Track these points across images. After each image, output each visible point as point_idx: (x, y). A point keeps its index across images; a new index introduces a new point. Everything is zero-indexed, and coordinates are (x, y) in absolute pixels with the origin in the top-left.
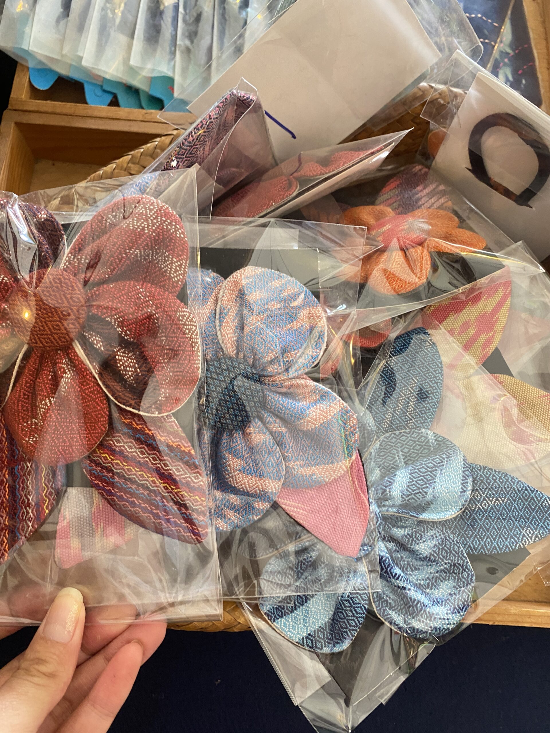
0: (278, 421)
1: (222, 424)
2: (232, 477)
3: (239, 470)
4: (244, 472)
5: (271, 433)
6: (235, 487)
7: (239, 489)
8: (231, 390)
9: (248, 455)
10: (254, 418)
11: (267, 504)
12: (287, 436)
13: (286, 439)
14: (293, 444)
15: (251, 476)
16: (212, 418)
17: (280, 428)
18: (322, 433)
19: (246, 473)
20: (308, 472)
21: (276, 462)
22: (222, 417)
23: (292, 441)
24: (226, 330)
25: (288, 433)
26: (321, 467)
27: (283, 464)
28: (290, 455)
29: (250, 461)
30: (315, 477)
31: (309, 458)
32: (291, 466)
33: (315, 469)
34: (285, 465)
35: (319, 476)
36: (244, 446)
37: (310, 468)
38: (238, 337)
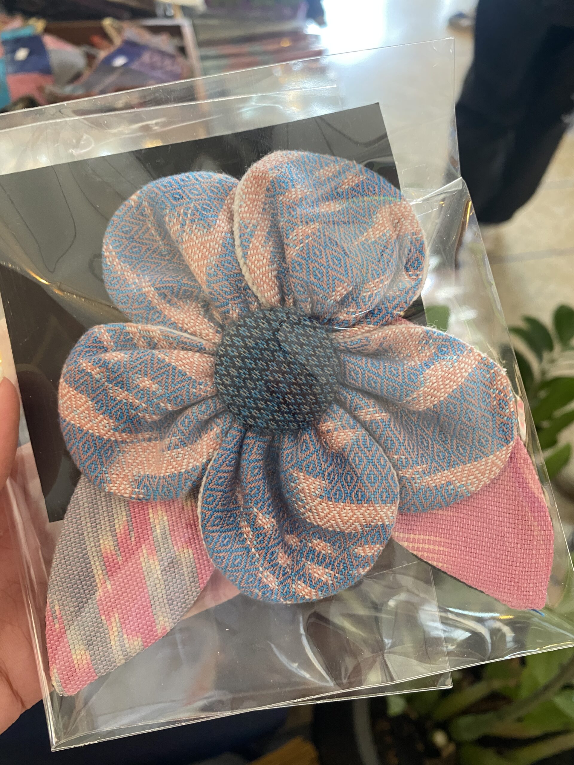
0: (372, 401)
1: (277, 422)
2: (310, 510)
3: (321, 496)
4: (329, 499)
5: (364, 425)
6: (319, 525)
7: (327, 528)
8: (282, 362)
9: (330, 469)
10: (330, 403)
11: (378, 546)
12: (392, 426)
13: (391, 430)
14: (405, 437)
15: (342, 504)
16: (259, 416)
17: (377, 415)
18: (453, 410)
19: (333, 499)
20: (438, 480)
21: (381, 474)
22: (276, 411)
23: (402, 433)
24: (256, 262)
25: (393, 420)
26: (460, 470)
27: (393, 474)
28: (403, 457)
29: (336, 479)
30: (452, 487)
31: (436, 457)
32: (407, 476)
33: (449, 474)
34: (398, 475)
35: (458, 484)
36: (322, 455)
37: (440, 474)
38: (278, 271)
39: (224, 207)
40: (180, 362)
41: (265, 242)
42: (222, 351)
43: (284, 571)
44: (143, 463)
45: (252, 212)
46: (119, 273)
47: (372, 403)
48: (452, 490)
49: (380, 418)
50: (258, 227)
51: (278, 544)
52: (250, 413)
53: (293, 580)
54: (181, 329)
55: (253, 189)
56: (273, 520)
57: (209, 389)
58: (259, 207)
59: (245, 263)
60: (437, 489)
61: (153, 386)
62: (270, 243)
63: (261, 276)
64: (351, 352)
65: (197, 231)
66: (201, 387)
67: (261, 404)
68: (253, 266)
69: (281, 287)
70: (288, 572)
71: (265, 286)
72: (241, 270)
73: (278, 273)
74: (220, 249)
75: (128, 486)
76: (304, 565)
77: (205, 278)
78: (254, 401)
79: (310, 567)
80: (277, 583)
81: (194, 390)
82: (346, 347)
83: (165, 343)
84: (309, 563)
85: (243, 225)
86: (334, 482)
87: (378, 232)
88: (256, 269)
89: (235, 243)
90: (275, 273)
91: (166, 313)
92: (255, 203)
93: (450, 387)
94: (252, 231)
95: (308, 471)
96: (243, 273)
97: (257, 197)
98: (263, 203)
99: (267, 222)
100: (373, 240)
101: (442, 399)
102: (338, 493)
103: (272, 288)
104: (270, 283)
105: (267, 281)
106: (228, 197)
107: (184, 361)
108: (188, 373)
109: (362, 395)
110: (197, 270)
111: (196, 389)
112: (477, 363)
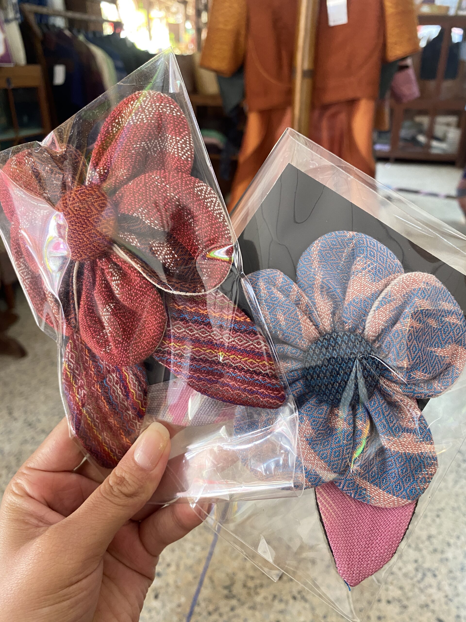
3: (307, 439)
5: (355, 428)
15: (313, 451)
16: (316, 379)
22: (325, 384)
24: (380, 315)
26: (375, 489)
33: (369, 485)
36: (324, 422)
37: (365, 481)
39: (388, 278)
40: (304, 323)
41: (392, 310)
42: (328, 337)
45: (398, 292)
46: (312, 258)
47: (368, 423)
48: (363, 493)
49: (365, 432)
50: (395, 301)
52: (313, 374)
54: (316, 309)
55: (408, 283)
57: (304, 346)
58: (403, 293)
59: (374, 311)
60: (358, 487)
61: (283, 322)
62: (393, 313)
63: (377, 323)
64: (380, 392)
65: (367, 277)
66: (302, 342)
68: (377, 316)
69: (379, 335)
71: (374, 329)
72: (369, 312)
73: (384, 329)
74: (369, 295)
77: (351, 300)
78: (320, 371)
82: (381, 388)
85: (389, 294)
86: (318, 439)
87: (442, 353)
88: (377, 318)
89: (378, 298)
90: (383, 327)
91: (315, 295)
92: (403, 290)
93: (409, 450)
94: (391, 301)
95: (312, 423)
96: (369, 314)
97: (406, 288)
98: (406, 292)
99: (400, 302)
100: (437, 354)
101: (400, 451)
102: (316, 445)
103: (376, 333)
104: (377, 330)
105: (377, 328)
106: (394, 275)
107: (306, 324)
108: (303, 331)
109: (367, 415)
110: (350, 293)
111: (300, 340)
112: (429, 451)
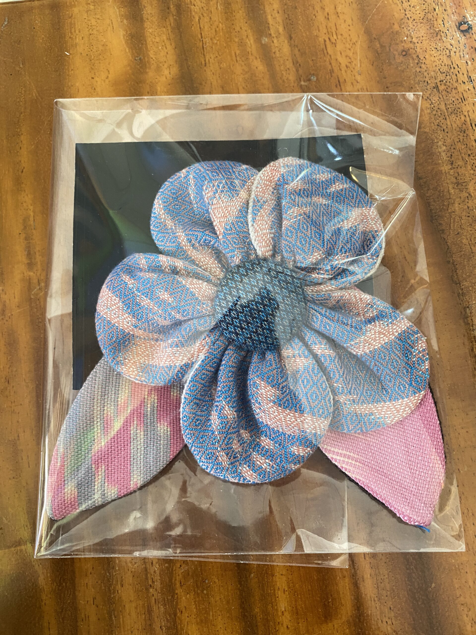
1: (253, 340)
2: (264, 411)
3: (274, 402)
4: (280, 405)
5: (315, 357)
6: (268, 425)
7: (273, 428)
8: (265, 297)
9: (285, 384)
10: (294, 335)
11: (309, 449)
12: (336, 361)
13: (335, 364)
14: (344, 372)
15: (288, 411)
16: (241, 333)
17: (326, 351)
18: (383, 358)
19: (282, 406)
20: (363, 410)
21: (321, 394)
22: (254, 332)
23: (343, 369)
24: (261, 225)
25: (337, 357)
26: (381, 406)
27: (330, 397)
28: (340, 386)
29: (287, 392)
30: (373, 417)
31: (365, 393)
32: (341, 401)
33: (372, 407)
34: (334, 399)
35: (378, 416)
36: (280, 372)
37: (365, 405)
38: (275, 235)
39: (245, 187)
40: (193, 286)
41: (269, 214)
42: (224, 282)
43: (235, 455)
44: (149, 356)
45: (264, 193)
46: (162, 220)
47: (325, 342)
48: (373, 419)
49: (328, 353)
50: (267, 204)
51: (235, 432)
52: (235, 329)
53: (240, 463)
54: (197, 265)
55: (268, 178)
56: (235, 413)
57: (209, 309)
58: (270, 190)
59: (253, 225)
60: (362, 416)
61: (170, 299)
62: (273, 216)
63: (262, 235)
64: (315, 302)
65: (224, 198)
66: (204, 306)
67: (244, 325)
68: (258, 228)
69: (274, 247)
70: (237, 457)
71: (264, 243)
72: (248, 230)
73: (274, 236)
74: (237, 213)
75: (135, 370)
76: (251, 454)
77: (222, 231)
78: (240, 321)
79: (255, 456)
80: (228, 463)
81: (198, 307)
82: (312, 298)
83: (184, 272)
84: (255, 453)
85: (257, 200)
86: (285, 394)
87: (350, 224)
88: (259, 230)
89: (249, 211)
90: (272, 235)
91: (189, 253)
92: (268, 187)
93: (383, 340)
94: (262, 205)
95: (268, 381)
96: (250, 232)
97: (270, 183)
98: (273, 188)
99: (273, 202)
100: (346, 228)
101: (376, 347)
102: (287, 402)
103: (268, 245)
104: (268, 242)
105: (266, 239)
106: (249, 181)
107: (195, 286)
108: (196, 295)
109: (318, 335)
110: (218, 224)
111: (200, 306)
112: (406, 328)
